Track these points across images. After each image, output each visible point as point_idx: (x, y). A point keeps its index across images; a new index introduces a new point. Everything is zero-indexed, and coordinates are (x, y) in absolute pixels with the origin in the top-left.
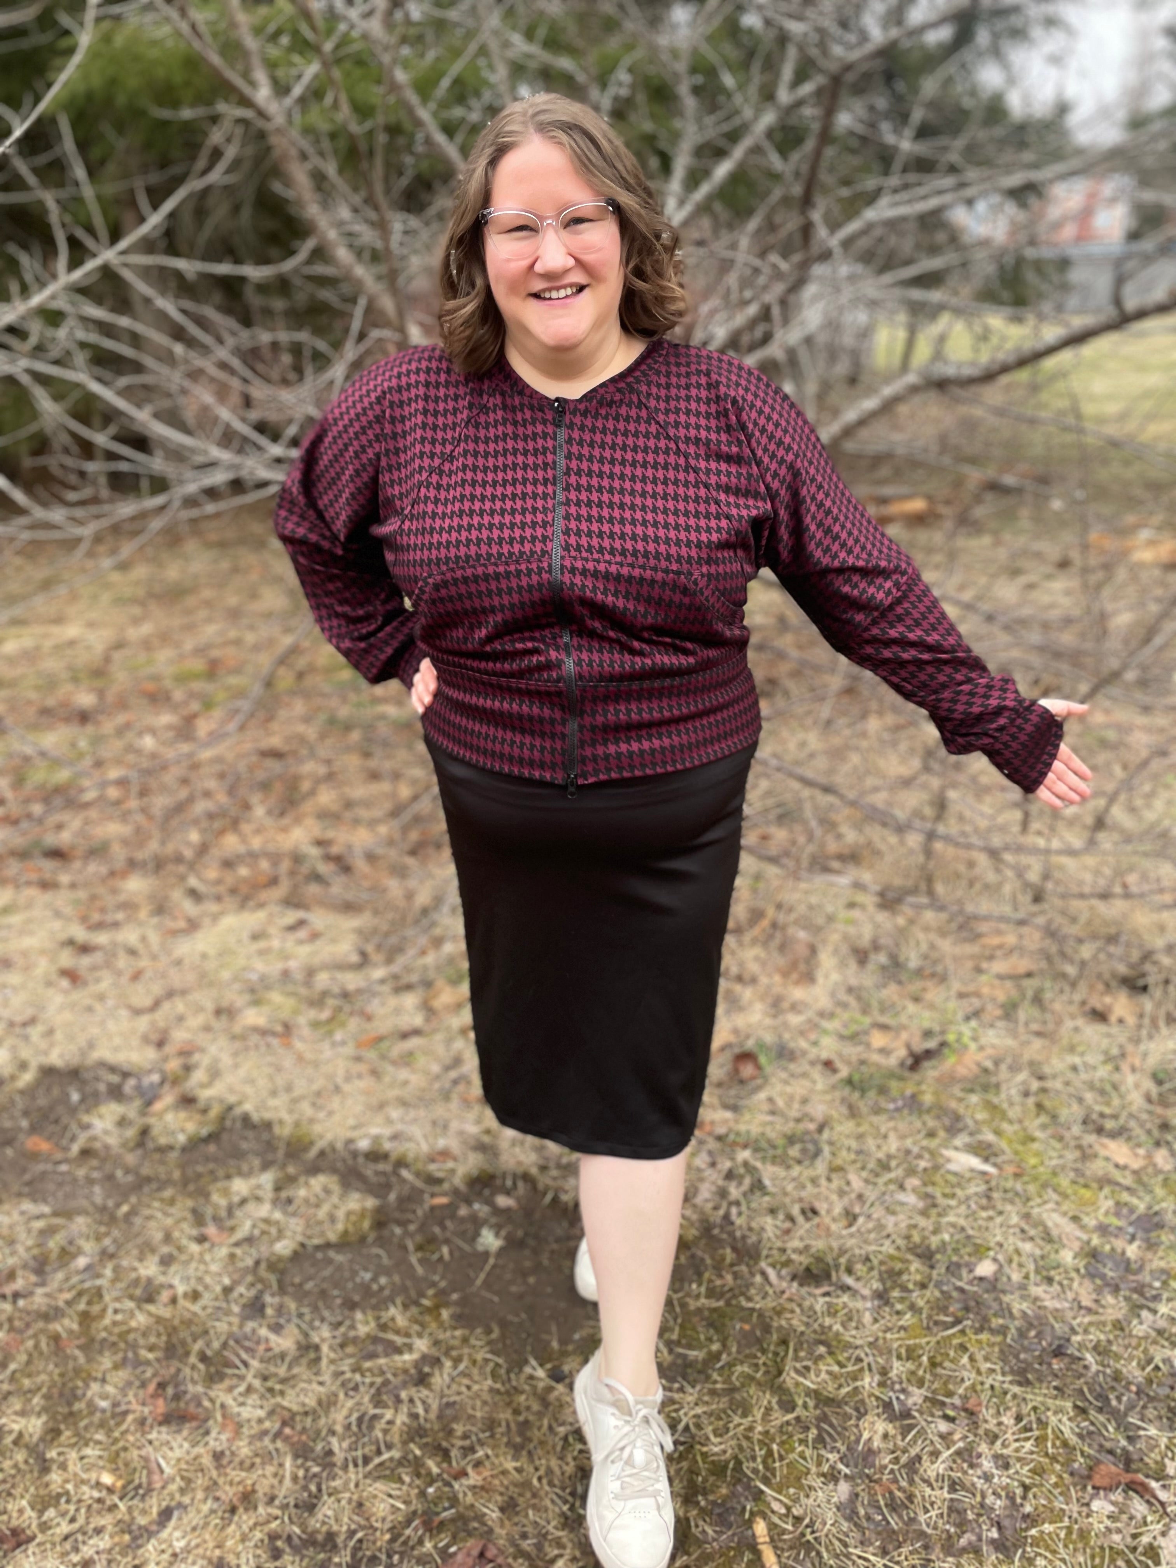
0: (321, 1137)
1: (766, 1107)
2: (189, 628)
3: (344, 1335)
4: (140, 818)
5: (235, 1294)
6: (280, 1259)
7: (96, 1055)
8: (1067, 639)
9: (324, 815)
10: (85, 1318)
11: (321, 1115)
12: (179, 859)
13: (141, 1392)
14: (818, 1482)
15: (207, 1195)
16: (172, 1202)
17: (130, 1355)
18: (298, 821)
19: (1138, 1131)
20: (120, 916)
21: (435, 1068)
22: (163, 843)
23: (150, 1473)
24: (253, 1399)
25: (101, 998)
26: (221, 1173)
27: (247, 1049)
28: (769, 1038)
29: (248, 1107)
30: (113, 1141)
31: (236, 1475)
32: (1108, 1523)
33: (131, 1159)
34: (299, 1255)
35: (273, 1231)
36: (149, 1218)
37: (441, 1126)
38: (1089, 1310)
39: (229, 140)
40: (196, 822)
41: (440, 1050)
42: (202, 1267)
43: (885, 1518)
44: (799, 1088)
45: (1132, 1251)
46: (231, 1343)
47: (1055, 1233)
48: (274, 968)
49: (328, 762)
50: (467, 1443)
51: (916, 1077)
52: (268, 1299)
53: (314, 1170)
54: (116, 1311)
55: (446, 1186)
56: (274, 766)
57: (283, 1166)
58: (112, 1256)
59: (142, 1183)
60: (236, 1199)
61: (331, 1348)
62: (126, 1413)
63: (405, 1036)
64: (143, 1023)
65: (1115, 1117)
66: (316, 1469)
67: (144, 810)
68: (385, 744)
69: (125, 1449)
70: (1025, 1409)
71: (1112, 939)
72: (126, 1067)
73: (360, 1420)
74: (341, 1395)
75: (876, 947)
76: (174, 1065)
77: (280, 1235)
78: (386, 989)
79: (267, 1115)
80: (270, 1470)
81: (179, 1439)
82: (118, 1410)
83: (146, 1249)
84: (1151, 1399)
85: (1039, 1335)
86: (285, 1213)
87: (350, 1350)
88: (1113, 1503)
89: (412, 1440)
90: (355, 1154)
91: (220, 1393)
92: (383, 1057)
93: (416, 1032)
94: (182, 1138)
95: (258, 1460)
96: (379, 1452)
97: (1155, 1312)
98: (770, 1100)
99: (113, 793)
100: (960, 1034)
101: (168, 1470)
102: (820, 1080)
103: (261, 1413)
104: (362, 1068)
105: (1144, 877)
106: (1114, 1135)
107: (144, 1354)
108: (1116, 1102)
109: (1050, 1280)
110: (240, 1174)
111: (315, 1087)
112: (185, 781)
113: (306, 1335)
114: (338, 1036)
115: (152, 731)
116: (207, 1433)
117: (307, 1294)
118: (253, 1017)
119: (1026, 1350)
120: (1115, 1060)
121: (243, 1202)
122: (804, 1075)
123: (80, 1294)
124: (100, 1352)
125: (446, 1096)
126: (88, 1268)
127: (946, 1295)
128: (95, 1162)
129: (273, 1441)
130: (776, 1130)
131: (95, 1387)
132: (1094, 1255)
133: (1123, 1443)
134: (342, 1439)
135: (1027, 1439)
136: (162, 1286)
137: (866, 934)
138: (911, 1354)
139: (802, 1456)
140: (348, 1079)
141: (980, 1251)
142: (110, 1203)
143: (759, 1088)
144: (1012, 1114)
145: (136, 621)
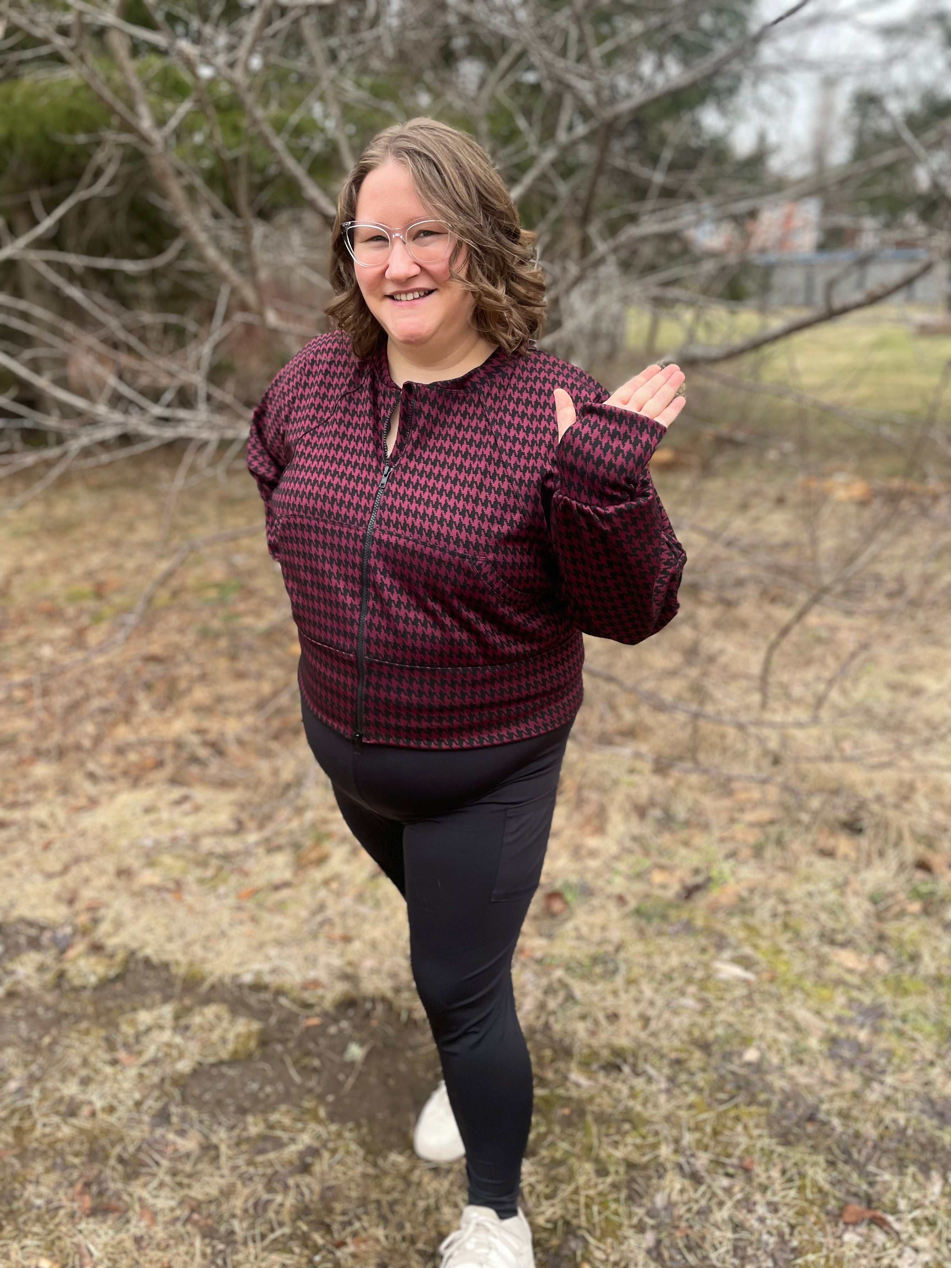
0: (211, 973)
1: (573, 934)
2: (79, 556)
3: (239, 1136)
4: (43, 715)
5: (145, 1107)
6: (182, 1076)
7: (17, 913)
8: (788, 559)
9: (201, 710)
10: (18, 1131)
11: (211, 956)
12: (78, 747)
13: (70, 1191)
14: (629, 1232)
15: (116, 1026)
16: (87, 1032)
17: (59, 1160)
18: (178, 713)
19: (862, 942)
20: (30, 796)
21: (304, 913)
22: (64, 733)
23: (82, 1257)
24: (165, 1192)
25: (18, 865)
26: (127, 1006)
27: (145, 903)
28: (574, 879)
29: (149, 951)
30: (34, 984)
31: (154, 1254)
32: (856, 1250)
33: (50, 998)
34: (198, 1072)
35: (175, 1053)
36: (68, 1047)
37: (311, 961)
38: (833, 1085)
39: (109, 160)
40: (91, 716)
41: (307, 899)
42: (116, 1086)
43: (684, 1258)
44: (598, 919)
45: (863, 1035)
46: (145, 1146)
47: (803, 1024)
48: (165, 835)
49: (202, 665)
50: (345, 1218)
51: (690, 905)
52: (174, 1110)
53: (206, 1001)
54: (45, 1125)
55: (317, 1010)
56: (157, 669)
57: (181, 999)
58: (38, 1080)
59: (60, 1018)
60: (142, 1028)
61: (229, 1147)
62: (58, 1209)
63: (277, 888)
64: (55, 885)
65: (843, 931)
66: (221, 1247)
67: (47, 708)
68: (250, 649)
69: (59, 1238)
70: (789, 1164)
71: (836, 792)
72: (42, 921)
73: (256, 1205)
74: (239, 1185)
75: (652, 803)
76: (83, 919)
77: (181, 1056)
78: (261, 851)
79: (166, 957)
80: (182, 1249)
81: (105, 1227)
82: (51, 1206)
83: (67, 1073)
84: (885, 1151)
85: (796, 1106)
86: (184, 1037)
87: (244, 1147)
88: (861, 1235)
89: (299, 1218)
90: (240, 987)
91: (137, 1189)
92: (260, 906)
93: (286, 885)
94: (93, 980)
95: (172, 1242)
96: (272, 1230)
97: (882, 1083)
98: (577, 929)
99: (19, 694)
100: (721, 873)
101: (97, 1254)
102: (614, 912)
103: (173, 1203)
104: (244, 916)
105: (856, 744)
106: (844, 945)
107: (72, 1159)
108: (843, 919)
109: (801, 1062)
110: (144, 1006)
111: (204, 933)
112: (80, 683)
113: (206, 1137)
114: (222, 890)
115: (51, 642)
116: (128, 1221)
117: (206, 1103)
118: (149, 877)
119: (786, 1117)
120: (841, 887)
121: (149, 1030)
122: (603, 907)
123: (13, 1112)
124: (33, 1159)
125: (314, 936)
126: (19, 1090)
127: (722, 1078)
128: (18, 1002)
129: (184, 1225)
130: (583, 952)
131: (31, 1188)
132: (833, 1041)
133: (865, 1187)
134: (241, 1220)
135: (790, 1188)
136: (83, 1103)
137: (643, 793)
138: (698, 1128)
139: (616, 1213)
140: (231, 925)
141: (746, 1041)
142: (35, 1036)
143: (566, 920)
144: (766, 931)
145: (30, 551)
